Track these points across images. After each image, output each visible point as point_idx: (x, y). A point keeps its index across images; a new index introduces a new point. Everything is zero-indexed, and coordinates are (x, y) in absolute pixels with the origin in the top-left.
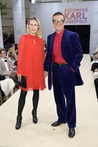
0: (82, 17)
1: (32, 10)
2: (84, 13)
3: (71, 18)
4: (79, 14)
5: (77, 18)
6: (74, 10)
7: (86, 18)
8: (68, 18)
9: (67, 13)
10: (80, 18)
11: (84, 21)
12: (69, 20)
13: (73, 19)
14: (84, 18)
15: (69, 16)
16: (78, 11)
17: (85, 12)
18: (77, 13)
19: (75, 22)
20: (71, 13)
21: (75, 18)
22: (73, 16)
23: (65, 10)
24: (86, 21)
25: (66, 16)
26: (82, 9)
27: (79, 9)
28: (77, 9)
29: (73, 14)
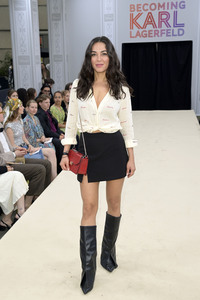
0: (171, 22)
1: (52, 10)
2: (175, 13)
3: (145, 26)
4: (164, 17)
5: (160, 26)
6: (153, 7)
7: (183, 25)
8: (139, 26)
9: (135, 14)
10: (168, 25)
11: (176, 33)
12: (141, 31)
13: (150, 27)
14: (176, 25)
15: (141, 21)
16: (161, 10)
17: (179, 9)
18: (160, 14)
19: (156, 34)
20: (145, 14)
21: (155, 26)
22: (150, 20)
23: (132, 7)
24: (181, 32)
25: (133, 21)
26: (172, 4)
27: (164, 5)
28: (159, 5)
29: (150, 16)
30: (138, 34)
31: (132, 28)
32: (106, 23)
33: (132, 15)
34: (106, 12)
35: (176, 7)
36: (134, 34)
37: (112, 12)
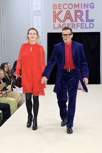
2: (87, 12)
3: (64, 20)
4: (79, 14)
5: (76, 21)
6: (70, 6)
7: (93, 20)
8: (60, 20)
9: (57, 11)
10: (82, 20)
11: (88, 26)
12: (62, 24)
13: (68, 21)
14: (88, 20)
15: (62, 16)
16: (77, 9)
17: (89, 9)
18: (76, 12)
19: (73, 26)
20: (64, 12)
21: (72, 20)
22: (68, 16)
23: (55, 6)
24: (92, 26)
25: (56, 16)
26: (85, 5)
27: (78, 5)
28: (75, 5)
29: (68, 13)
30: (59, 26)
31: (54, 21)
32: (35, 17)
33: (54, 12)
34: (35, 9)
35: (87, 7)
36: (56, 26)
37: (39, 9)
